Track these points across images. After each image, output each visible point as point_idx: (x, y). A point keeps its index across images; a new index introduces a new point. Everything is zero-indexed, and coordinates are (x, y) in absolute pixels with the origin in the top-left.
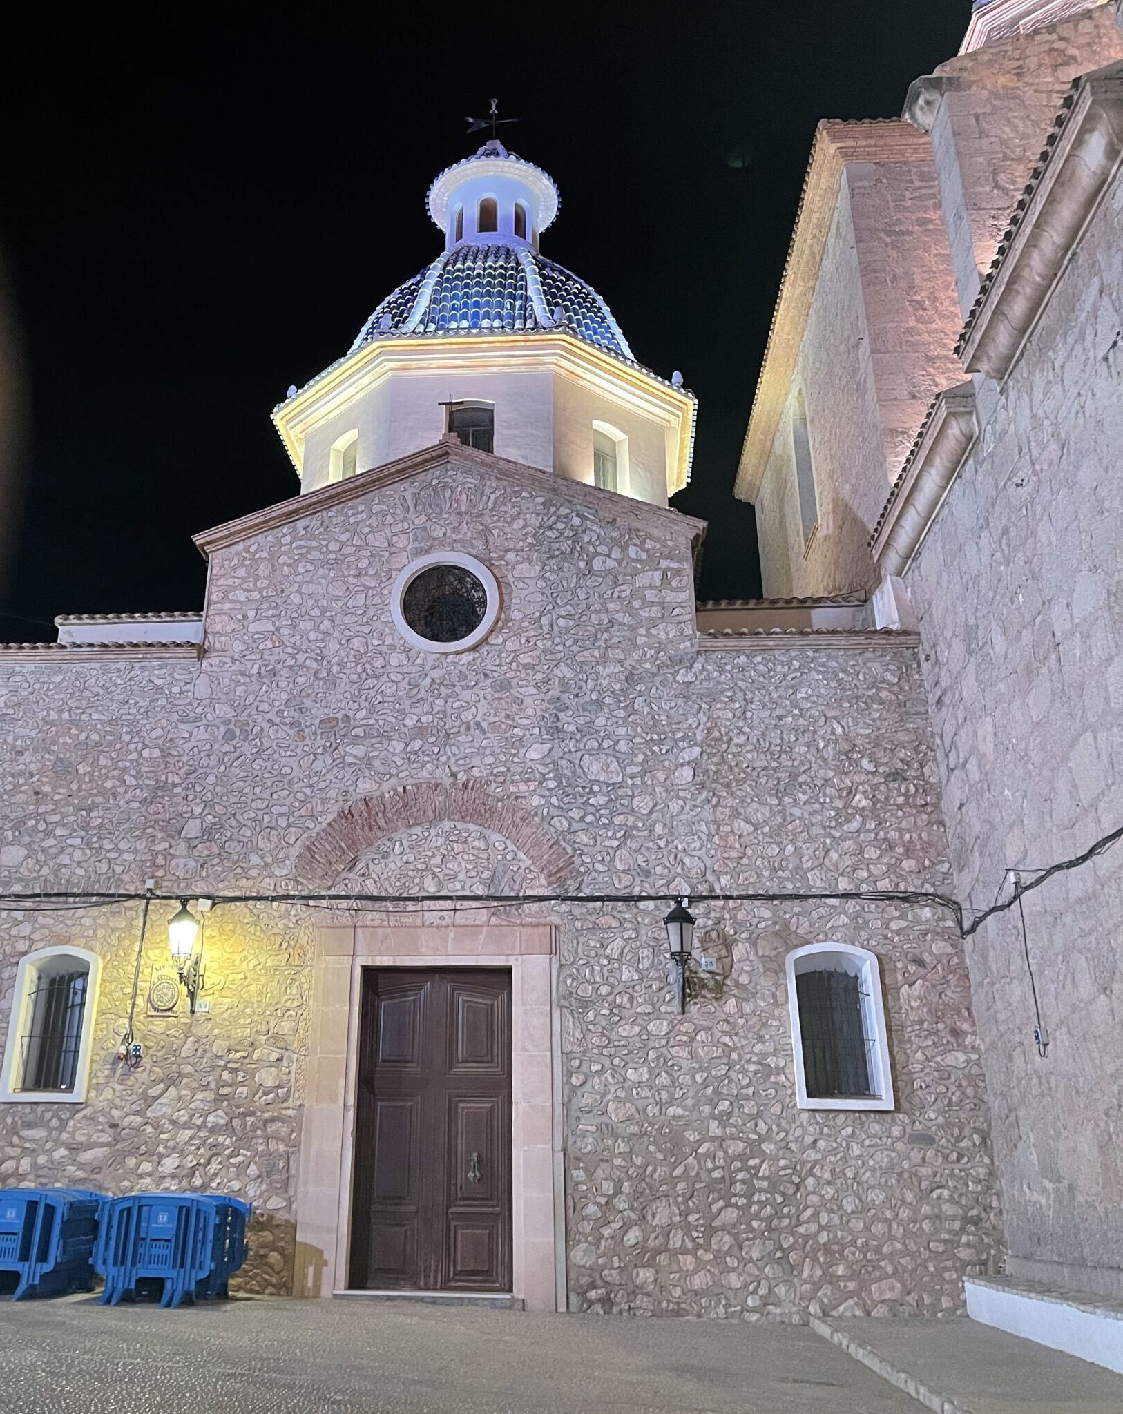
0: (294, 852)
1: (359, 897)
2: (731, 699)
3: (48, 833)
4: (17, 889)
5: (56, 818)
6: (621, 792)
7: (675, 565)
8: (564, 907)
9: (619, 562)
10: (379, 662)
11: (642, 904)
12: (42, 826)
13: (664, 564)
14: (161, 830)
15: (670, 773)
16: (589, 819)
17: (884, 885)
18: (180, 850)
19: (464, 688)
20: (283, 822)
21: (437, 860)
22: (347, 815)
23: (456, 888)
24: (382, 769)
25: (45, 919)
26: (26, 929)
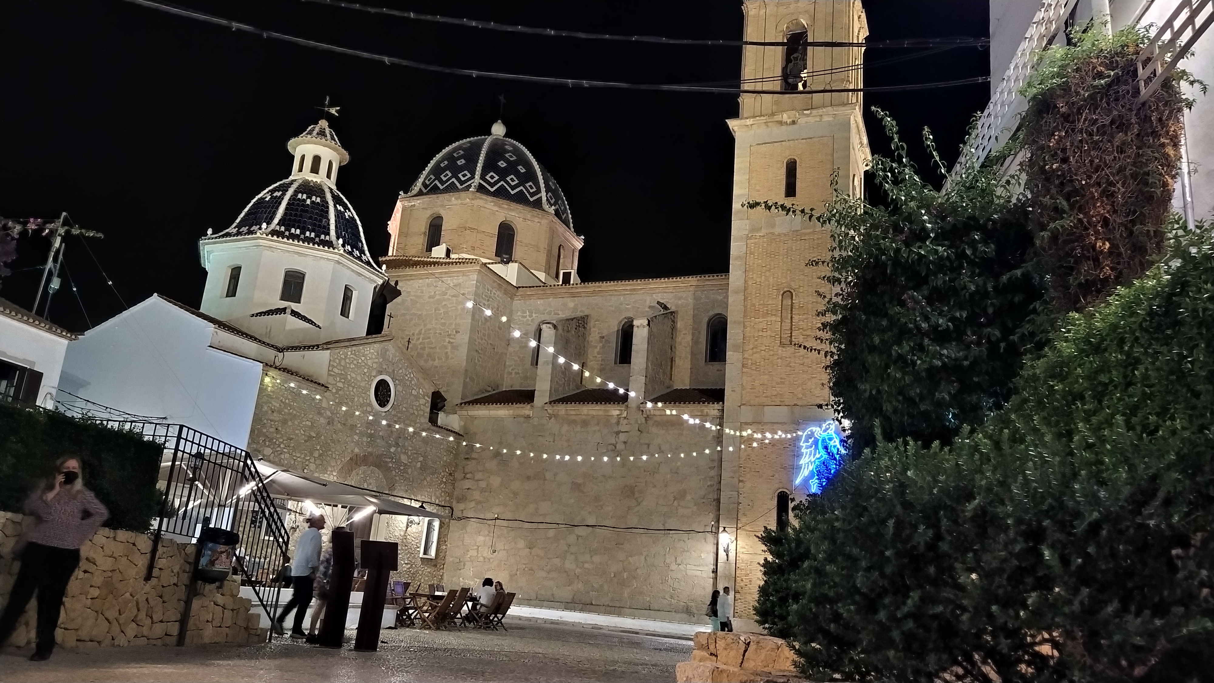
0: (338, 468)
2: (430, 445)
3: (279, 446)
5: (281, 440)
6: (407, 467)
7: (428, 399)
9: (417, 393)
10: (365, 409)
12: (278, 442)
14: (309, 452)
15: (416, 463)
16: (400, 473)
17: (443, 504)
18: (312, 460)
20: (337, 457)
21: (368, 478)
22: (351, 459)
23: (370, 488)
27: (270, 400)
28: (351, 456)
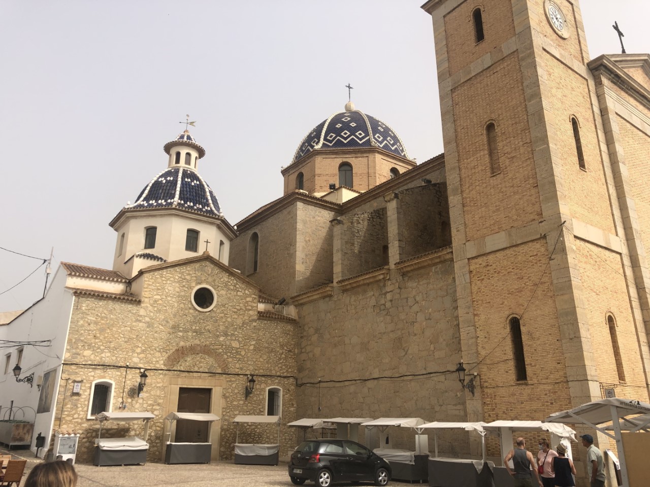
0: (164, 358)
1: (179, 371)
2: (263, 331)
3: (99, 348)
4: (90, 362)
5: (101, 344)
6: (239, 350)
7: (255, 297)
8: (224, 376)
9: (243, 294)
10: (187, 312)
11: (240, 376)
12: (97, 346)
13: (253, 296)
14: (131, 350)
15: (249, 347)
16: (232, 356)
17: (285, 374)
18: (135, 355)
19: (207, 321)
20: (162, 350)
21: (198, 363)
22: (177, 350)
23: (201, 370)
24: (186, 339)
25: (98, 372)
26: (93, 374)
27: (85, 316)
28: (176, 348)
